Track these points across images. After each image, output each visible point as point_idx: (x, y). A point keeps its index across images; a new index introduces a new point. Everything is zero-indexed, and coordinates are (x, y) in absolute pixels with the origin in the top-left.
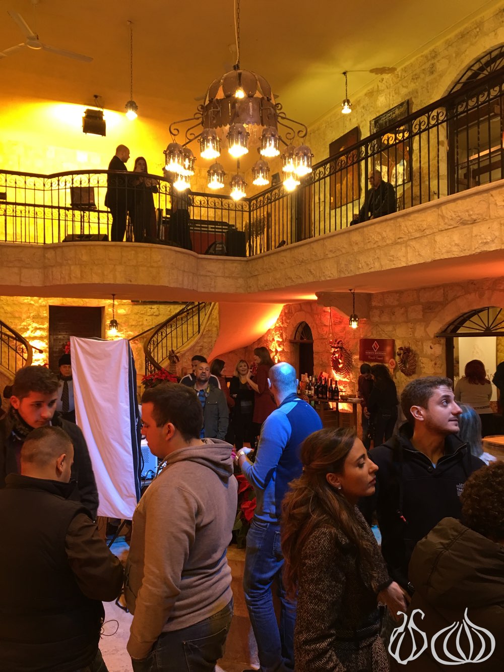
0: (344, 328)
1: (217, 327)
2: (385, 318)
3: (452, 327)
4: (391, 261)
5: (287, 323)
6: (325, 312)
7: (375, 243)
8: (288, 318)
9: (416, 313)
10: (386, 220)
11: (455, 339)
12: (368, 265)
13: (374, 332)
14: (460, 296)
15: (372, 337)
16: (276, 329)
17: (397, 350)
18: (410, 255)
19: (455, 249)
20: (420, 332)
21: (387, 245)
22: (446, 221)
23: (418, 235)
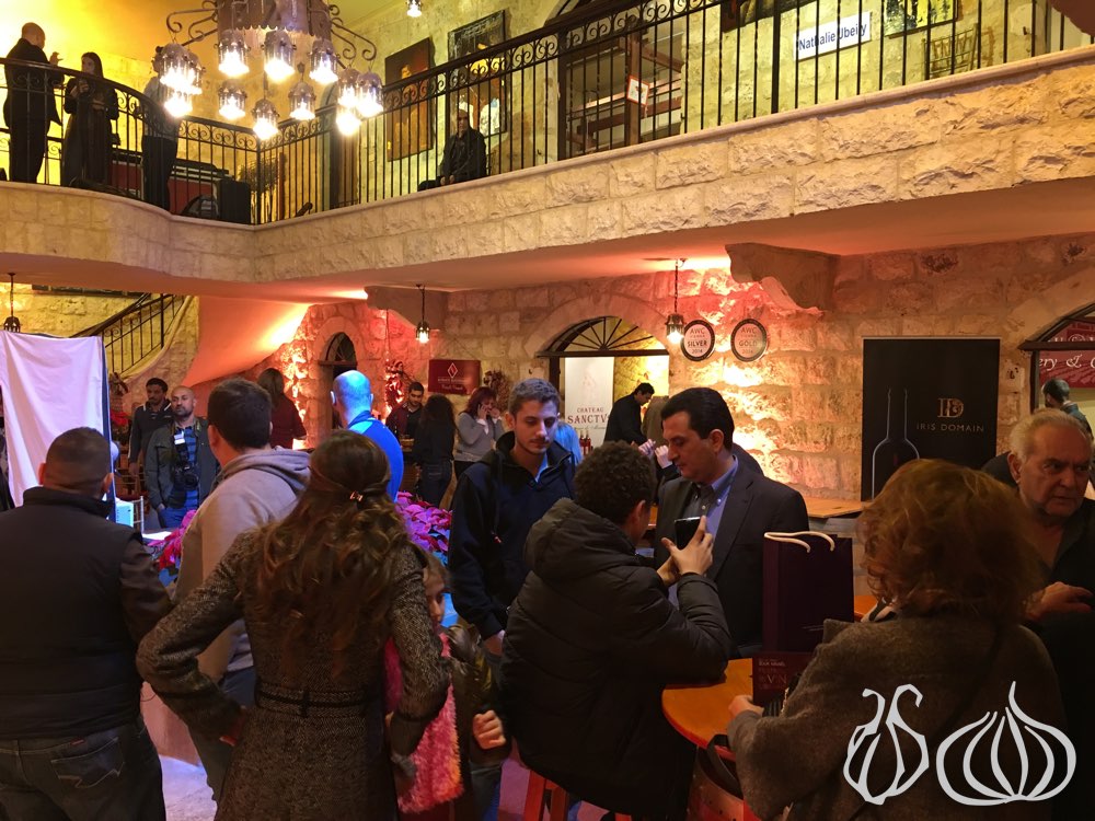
0: (406, 344)
1: (194, 336)
2: (467, 329)
3: (558, 344)
4: (481, 245)
5: (314, 334)
6: (376, 318)
7: (459, 219)
8: (317, 327)
9: (511, 322)
10: (476, 187)
11: (561, 359)
12: (448, 249)
13: (451, 350)
14: (569, 301)
15: (448, 357)
16: (296, 343)
17: (484, 376)
18: (508, 238)
19: (566, 234)
20: (515, 350)
21: (477, 222)
22: (556, 195)
23: (519, 211)
